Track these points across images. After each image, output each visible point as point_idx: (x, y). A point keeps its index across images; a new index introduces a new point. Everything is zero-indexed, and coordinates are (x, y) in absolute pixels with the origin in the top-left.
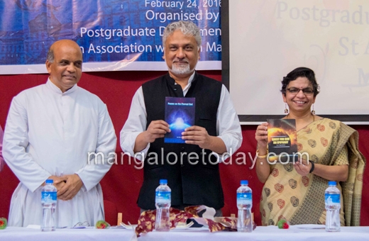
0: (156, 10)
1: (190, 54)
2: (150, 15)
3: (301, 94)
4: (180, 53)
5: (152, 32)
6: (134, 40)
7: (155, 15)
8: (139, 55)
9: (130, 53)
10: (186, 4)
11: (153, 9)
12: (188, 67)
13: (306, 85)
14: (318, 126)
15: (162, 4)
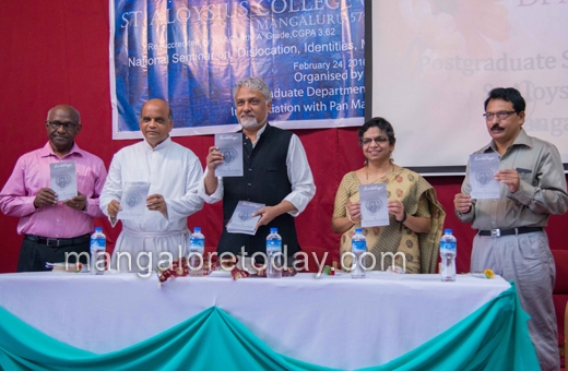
0: (304, 72)
1: (255, 107)
2: (298, 77)
3: (373, 144)
4: (246, 107)
5: (300, 93)
6: (284, 101)
7: (303, 77)
8: (289, 114)
9: (281, 113)
10: (332, 65)
11: (301, 71)
12: (255, 121)
13: (376, 135)
14: (397, 177)
15: (309, 66)
